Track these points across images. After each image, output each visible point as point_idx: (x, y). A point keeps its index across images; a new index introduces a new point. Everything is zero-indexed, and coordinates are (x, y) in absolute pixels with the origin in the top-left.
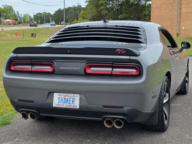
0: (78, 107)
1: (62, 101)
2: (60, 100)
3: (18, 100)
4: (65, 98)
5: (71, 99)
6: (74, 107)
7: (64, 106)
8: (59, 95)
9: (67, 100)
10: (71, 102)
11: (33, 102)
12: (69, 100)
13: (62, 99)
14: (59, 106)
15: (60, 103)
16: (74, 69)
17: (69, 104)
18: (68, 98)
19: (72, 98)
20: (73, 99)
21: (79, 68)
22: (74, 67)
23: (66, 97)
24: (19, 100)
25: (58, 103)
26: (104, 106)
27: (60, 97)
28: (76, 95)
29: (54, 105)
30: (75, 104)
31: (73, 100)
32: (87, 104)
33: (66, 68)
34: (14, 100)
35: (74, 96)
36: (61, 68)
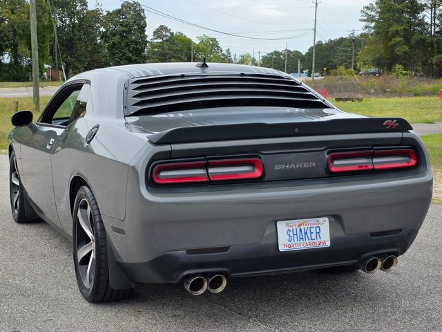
0: (328, 244)
1: (295, 236)
2: (291, 235)
3: (185, 252)
4: (300, 229)
5: (313, 230)
6: (322, 246)
7: (301, 245)
8: (288, 224)
9: (306, 233)
10: (314, 236)
11: (225, 249)
12: (308, 233)
13: (295, 233)
14: (292, 249)
15: (292, 242)
16: (305, 166)
17: (310, 241)
18: (306, 227)
19: (315, 226)
20: (318, 229)
21: (314, 164)
22: (304, 162)
23: (302, 227)
24: (190, 252)
25: (289, 243)
26: (373, 234)
27: (291, 229)
28: (321, 220)
29: (281, 248)
30: (323, 239)
31: (318, 231)
32: (344, 234)
33: (287, 167)
34: (173, 253)
35: (318, 221)
36: (278, 167)
